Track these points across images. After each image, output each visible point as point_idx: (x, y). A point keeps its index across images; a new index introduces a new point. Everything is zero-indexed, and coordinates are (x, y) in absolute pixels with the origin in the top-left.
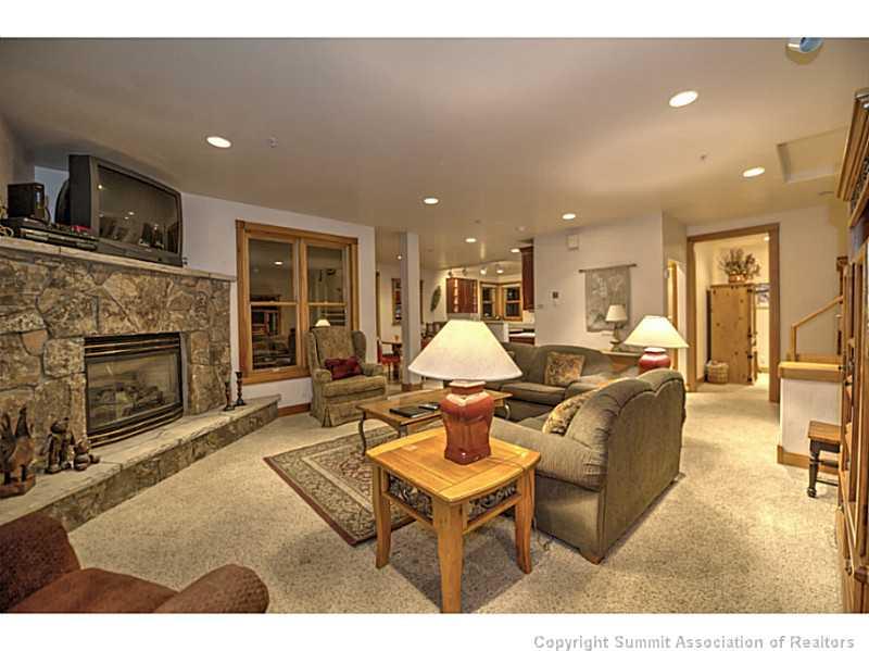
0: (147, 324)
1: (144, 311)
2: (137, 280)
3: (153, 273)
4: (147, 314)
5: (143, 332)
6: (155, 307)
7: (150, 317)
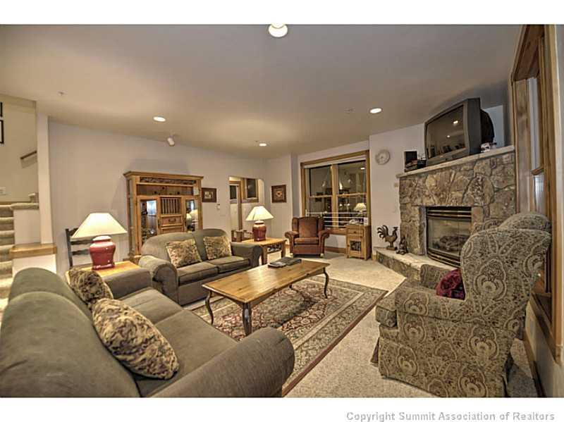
0: (441, 200)
1: (438, 193)
2: (435, 176)
3: (441, 170)
4: (440, 195)
5: (439, 205)
6: (444, 190)
7: (442, 196)
